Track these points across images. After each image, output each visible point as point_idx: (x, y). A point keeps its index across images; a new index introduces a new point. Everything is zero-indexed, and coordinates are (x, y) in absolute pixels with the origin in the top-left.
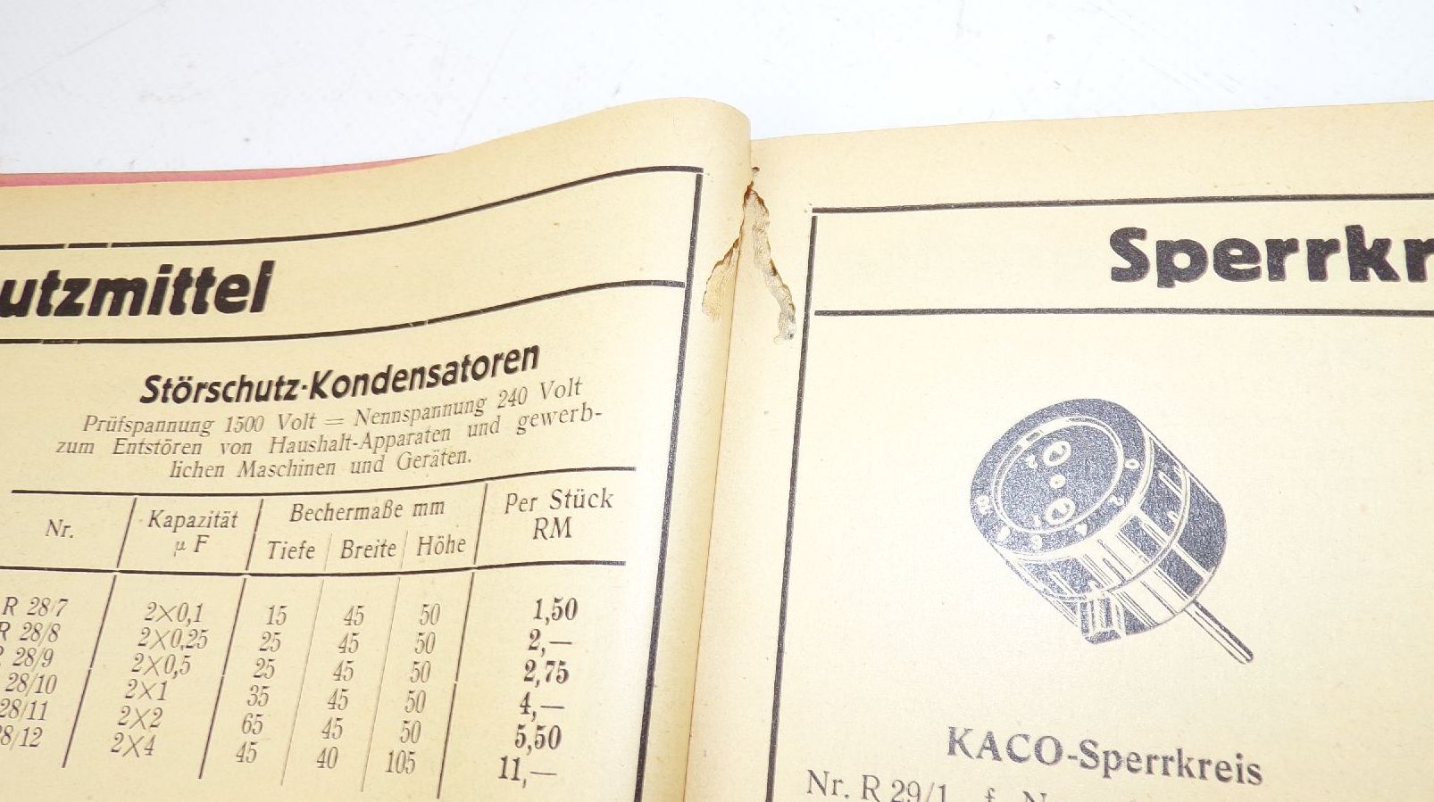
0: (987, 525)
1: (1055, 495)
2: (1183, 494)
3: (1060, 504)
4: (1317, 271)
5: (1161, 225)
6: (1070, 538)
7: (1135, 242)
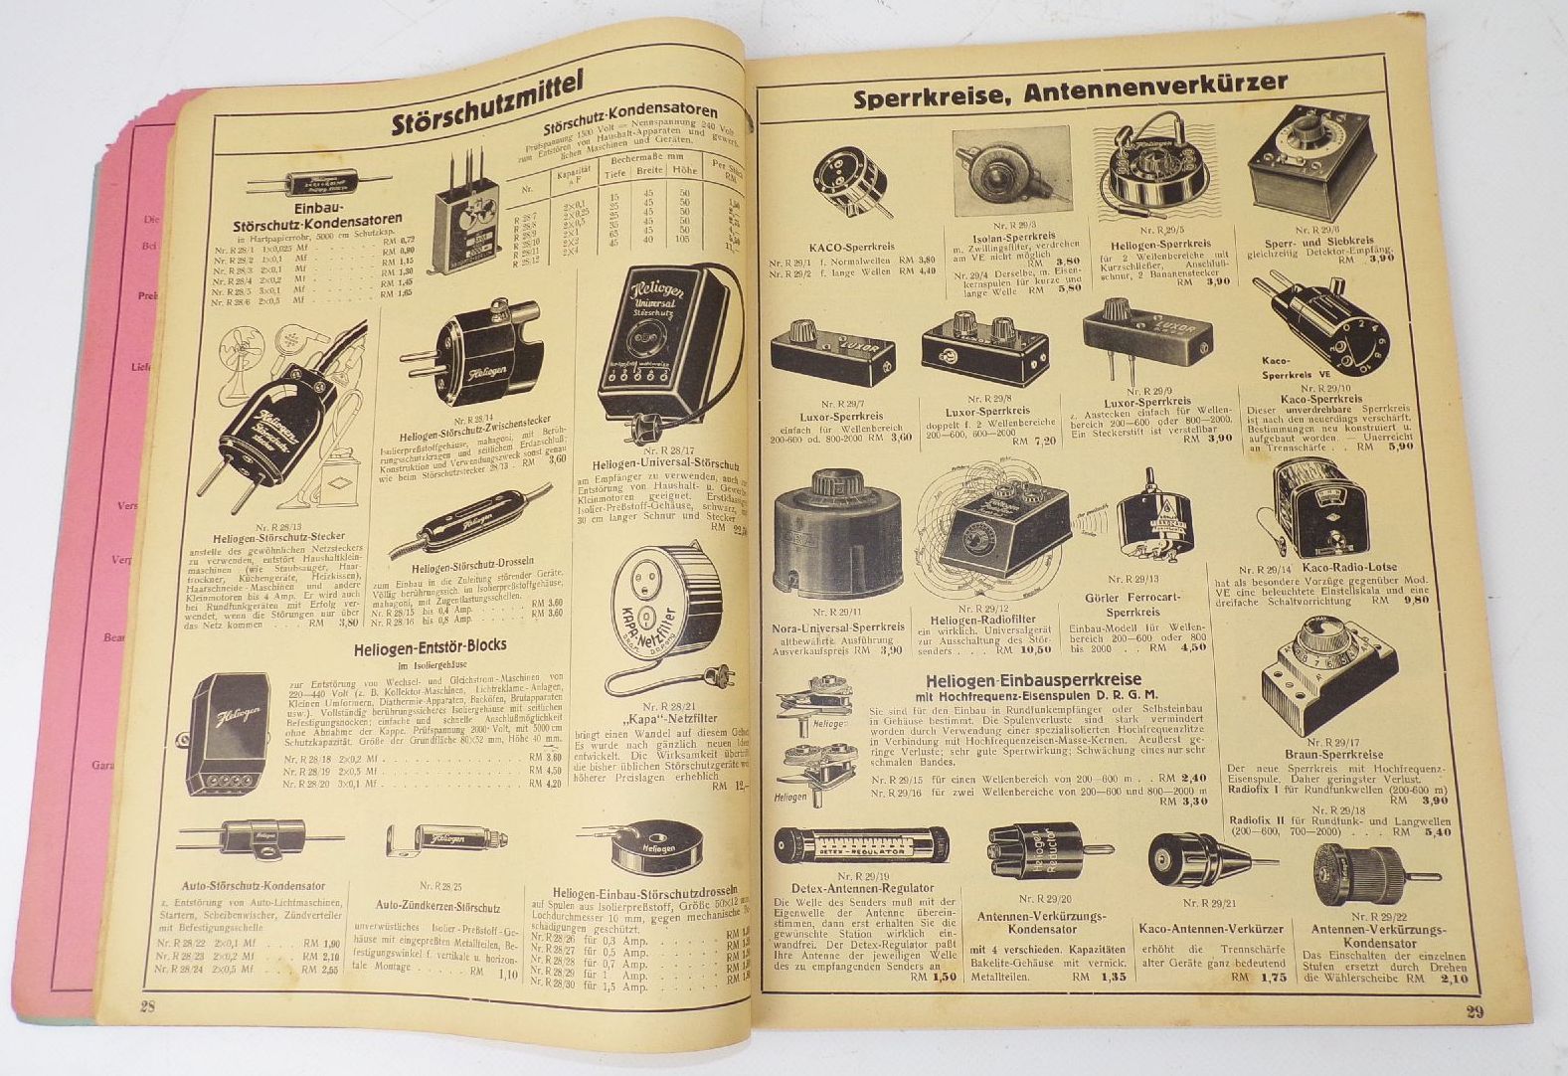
0: (819, 187)
1: (839, 176)
2: (875, 174)
3: (840, 179)
4: (915, 103)
5: (870, 90)
6: (843, 188)
7: (862, 96)
